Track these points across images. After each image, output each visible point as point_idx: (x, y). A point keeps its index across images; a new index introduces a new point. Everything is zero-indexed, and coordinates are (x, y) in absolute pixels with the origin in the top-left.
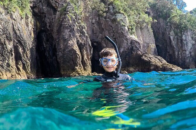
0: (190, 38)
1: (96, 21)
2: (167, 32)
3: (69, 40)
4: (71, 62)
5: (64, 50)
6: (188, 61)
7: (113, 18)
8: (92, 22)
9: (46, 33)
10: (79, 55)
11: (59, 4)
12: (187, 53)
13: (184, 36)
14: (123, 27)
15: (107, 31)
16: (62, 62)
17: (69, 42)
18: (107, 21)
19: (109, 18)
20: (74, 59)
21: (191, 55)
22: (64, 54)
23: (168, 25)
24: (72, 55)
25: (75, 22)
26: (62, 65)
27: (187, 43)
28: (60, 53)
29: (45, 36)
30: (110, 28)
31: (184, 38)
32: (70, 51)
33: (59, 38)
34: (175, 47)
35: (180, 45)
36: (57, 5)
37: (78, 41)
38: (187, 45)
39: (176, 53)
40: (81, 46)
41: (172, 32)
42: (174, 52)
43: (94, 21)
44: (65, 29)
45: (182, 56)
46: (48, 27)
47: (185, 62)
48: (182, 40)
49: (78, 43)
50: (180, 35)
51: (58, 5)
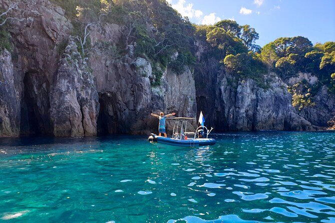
0: (249, 91)
1: (111, 64)
2: (218, 79)
3: (66, 94)
4: (67, 122)
5: (59, 106)
6: (240, 122)
7: (132, 63)
8: (105, 64)
9: (38, 74)
10: (78, 114)
11: (57, 34)
12: (242, 111)
13: (239, 87)
14: (143, 78)
15: (124, 80)
16: (56, 120)
17: (67, 96)
18: (124, 66)
19: (127, 62)
20: (71, 119)
21: (247, 115)
22: (59, 112)
23: (220, 70)
24: (69, 114)
25: (76, 70)
26: (55, 125)
27: (243, 97)
28: (54, 109)
29: (36, 79)
30: (128, 76)
31: (239, 89)
32: (67, 108)
33: (54, 89)
34: (225, 101)
35: (233, 99)
36: (55, 36)
37: (78, 96)
38: (242, 100)
39: (227, 110)
40: (82, 102)
41: (225, 79)
42: (223, 108)
43: (108, 63)
44: (62, 79)
45: (233, 114)
46: (41, 67)
47: (236, 123)
48: (236, 93)
49: (78, 98)
50: (234, 84)
51: (57, 36)
